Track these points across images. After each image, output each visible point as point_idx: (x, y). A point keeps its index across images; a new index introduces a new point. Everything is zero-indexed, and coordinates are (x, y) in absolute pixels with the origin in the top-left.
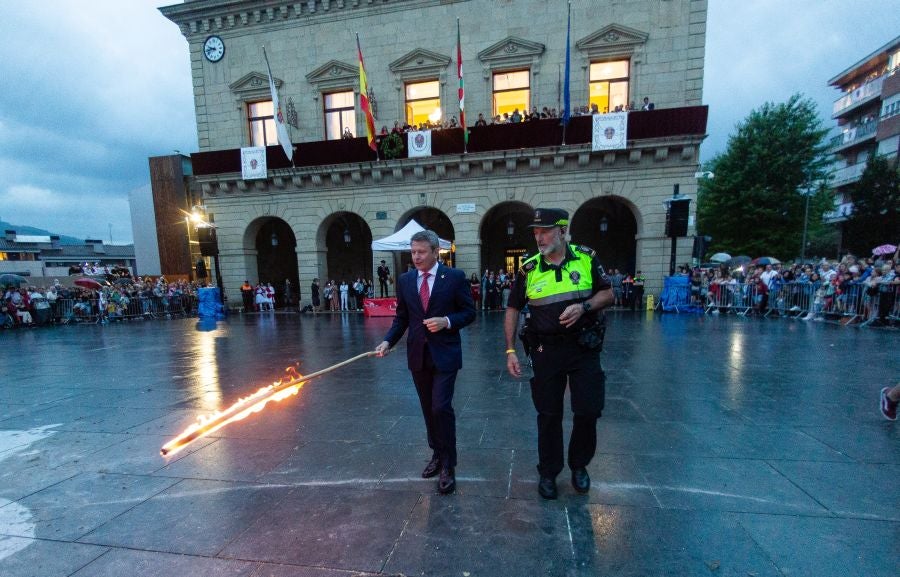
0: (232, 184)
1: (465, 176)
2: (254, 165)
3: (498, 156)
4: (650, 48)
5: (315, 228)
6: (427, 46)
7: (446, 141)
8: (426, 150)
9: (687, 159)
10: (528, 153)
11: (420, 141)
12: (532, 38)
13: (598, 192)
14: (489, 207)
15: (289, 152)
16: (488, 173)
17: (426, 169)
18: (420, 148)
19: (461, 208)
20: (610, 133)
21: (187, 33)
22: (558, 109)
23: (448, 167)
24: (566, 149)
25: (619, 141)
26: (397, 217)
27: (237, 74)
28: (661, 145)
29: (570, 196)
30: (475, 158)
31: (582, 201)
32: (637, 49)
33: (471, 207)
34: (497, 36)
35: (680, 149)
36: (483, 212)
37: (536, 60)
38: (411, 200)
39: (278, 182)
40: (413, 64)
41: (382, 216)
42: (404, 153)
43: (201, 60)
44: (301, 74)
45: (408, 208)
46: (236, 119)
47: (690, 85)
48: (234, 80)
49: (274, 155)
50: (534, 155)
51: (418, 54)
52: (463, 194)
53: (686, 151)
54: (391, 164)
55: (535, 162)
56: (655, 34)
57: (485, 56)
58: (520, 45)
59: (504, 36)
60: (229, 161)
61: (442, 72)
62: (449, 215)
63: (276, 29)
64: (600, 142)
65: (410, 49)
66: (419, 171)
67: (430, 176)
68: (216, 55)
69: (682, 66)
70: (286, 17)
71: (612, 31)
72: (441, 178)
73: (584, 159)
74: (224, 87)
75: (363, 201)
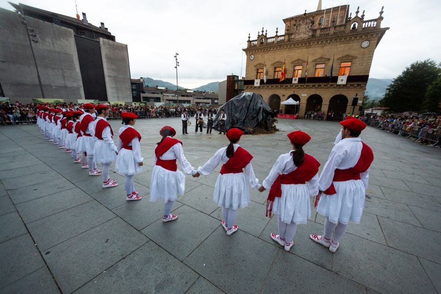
0: (251, 87)
1: (305, 88)
2: (257, 83)
3: (314, 84)
4: (357, 59)
5: (268, 97)
6: (301, 58)
7: (301, 80)
8: (297, 82)
9: (363, 87)
10: (321, 84)
11: (295, 80)
12: (327, 57)
13: (338, 93)
14: (310, 95)
15: (265, 81)
16: (311, 88)
17: (296, 86)
18: (295, 81)
19: (303, 95)
20: (342, 80)
21: (247, 54)
22: (329, 75)
23: (301, 86)
24: (330, 84)
25: (344, 82)
26: (287, 96)
27: (256, 63)
28: (355, 84)
29: (330, 94)
30: (308, 84)
31: (333, 95)
32: (354, 60)
33: (305, 95)
34: (318, 56)
35: (361, 85)
36: (308, 96)
37: (327, 62)
38: (291, 92)
39: (261, 87)
40: (297, 62)
41: (284, 96)
42: (291, 82)
43: (248, 60)
44: (271, 63)
45: (290, 94)
46: (254, 73)
47: (366, 69)
48: (255, 64)
49: (262, 82)
50: (322, 85)
51: (298, 60)
52: (305, 92)
53: (362, 85)
54: (288, 85)
55: (322, 86)
56: (359, 56)
57: (315, 61)
58: (323, 58)
59: (320, 57)
60: (252, 82)
61: (303, 64)
62: (300, 96)
63: (266, 53)
64: (339, 82)
65: (297, 58)
66: (294, 86)
67: (297, 87)
68: (252, 59)
69: (365, 64)
70: (269, 51)
71: (348, 56)
72: (299, 88)
73: (335, 86)
74: (253, 66)
75: (279, 92)
